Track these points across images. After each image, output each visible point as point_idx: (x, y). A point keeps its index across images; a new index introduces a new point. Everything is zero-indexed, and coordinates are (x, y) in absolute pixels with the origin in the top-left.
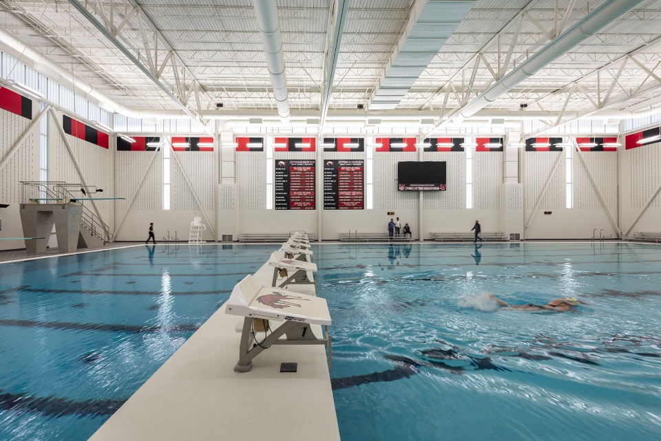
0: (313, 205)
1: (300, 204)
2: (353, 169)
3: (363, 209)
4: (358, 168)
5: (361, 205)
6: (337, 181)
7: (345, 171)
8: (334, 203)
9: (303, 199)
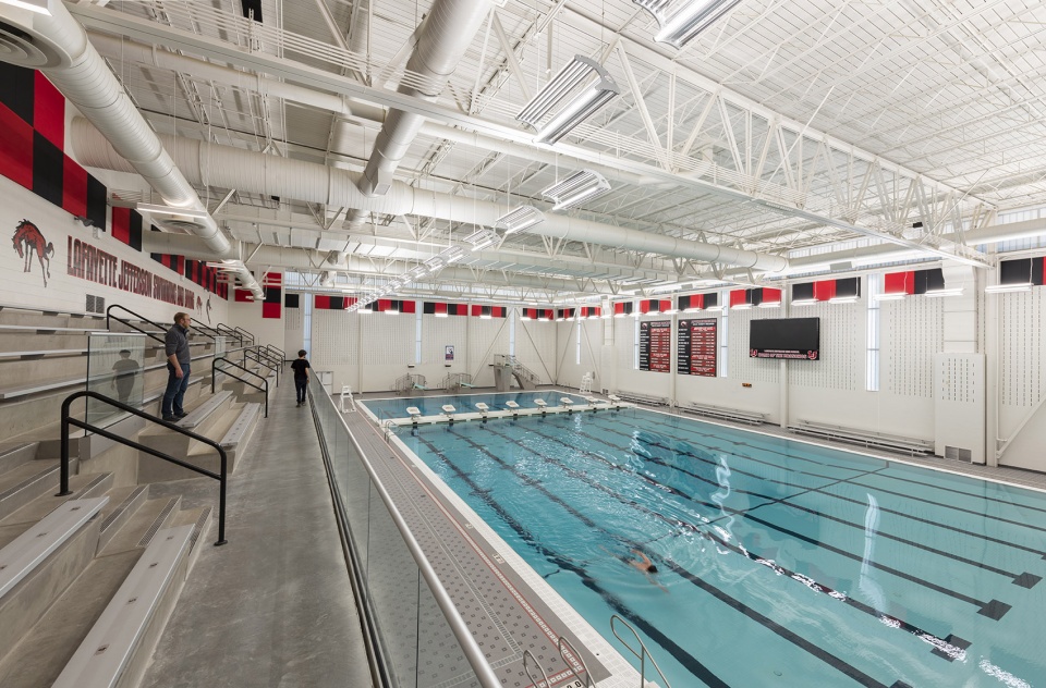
0: (668, 369)
1: (658, 366)
2: (705, 329)
3: (715, 376)
4: (711, 328)
5: (713, 372)
6: (690, 345)
7: (697, 331)
8: (687, 368)
9: (660, 362)
